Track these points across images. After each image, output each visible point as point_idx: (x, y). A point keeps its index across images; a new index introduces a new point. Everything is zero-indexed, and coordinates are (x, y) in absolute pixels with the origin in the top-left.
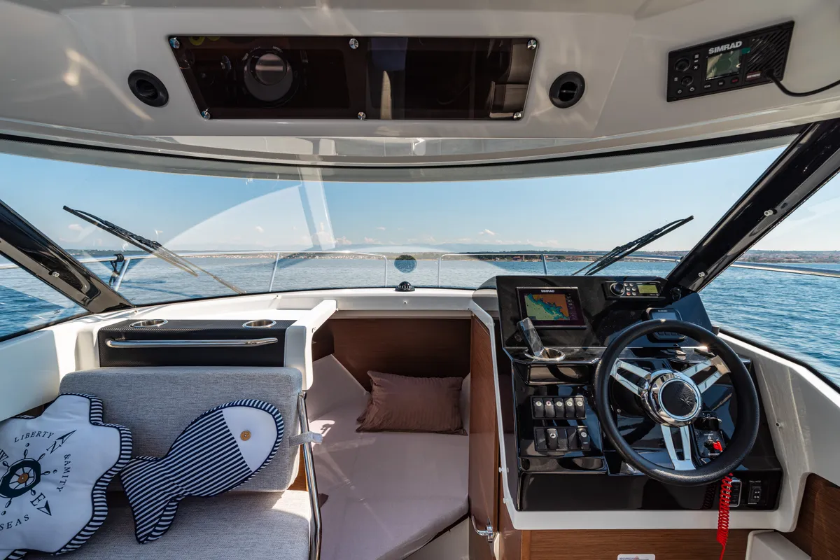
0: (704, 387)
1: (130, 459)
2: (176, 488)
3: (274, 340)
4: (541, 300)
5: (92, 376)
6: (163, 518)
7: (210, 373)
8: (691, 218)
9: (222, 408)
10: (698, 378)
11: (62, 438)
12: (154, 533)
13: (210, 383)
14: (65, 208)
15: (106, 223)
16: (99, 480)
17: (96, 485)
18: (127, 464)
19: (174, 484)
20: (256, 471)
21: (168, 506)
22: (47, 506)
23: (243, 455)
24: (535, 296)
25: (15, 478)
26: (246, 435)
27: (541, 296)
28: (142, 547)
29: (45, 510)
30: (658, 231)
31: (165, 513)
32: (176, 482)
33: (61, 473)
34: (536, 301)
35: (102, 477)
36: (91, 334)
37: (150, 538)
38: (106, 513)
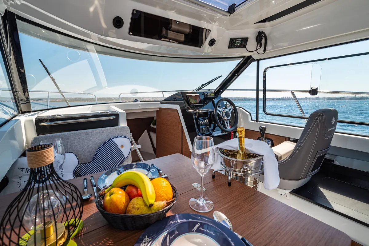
0: (231, 111)
2: (102, 169)
3: (114, 117)
8: (222, 76)
9: (112, 139)
10: (230, 110)
13: (101, 133)
14: (40, 59)
19: (99, 167)
23: (123, 153)
24: (191, 97)
26: (122, 147)
30: (214, 79)
32: (100, 166)
33: (60, 170)
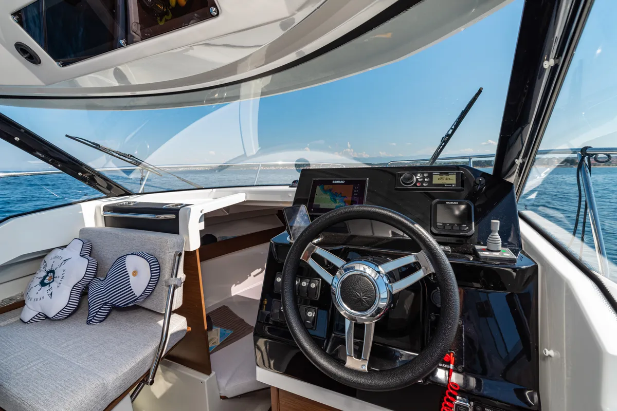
1: (94, 278)
3: (174, 216)
4: (330, 190)
5: (89, 230)
6: (98, 313)
7: (140, 235)
9: (127, 255)
11: (65, 261)
12: (93, 320)
14: (67, 136)
15: (94, 143)
16: (74, 286)
17: (73, 288)
18: (92, 280)
20: (140, 296)
21: (102, 307)
22: (51, 294)
24: (326, 187)
25: (48, 278)
26: (135, 273)
27: (331, 187)
28: (87, 325)
29: (50, 295)
31: (100, 311)
33: (60, 279)
34: (325, 191)
35: (76, 284)
36: (100, 208)
37: (91, 322)
38: (77, 304)
